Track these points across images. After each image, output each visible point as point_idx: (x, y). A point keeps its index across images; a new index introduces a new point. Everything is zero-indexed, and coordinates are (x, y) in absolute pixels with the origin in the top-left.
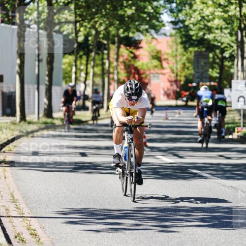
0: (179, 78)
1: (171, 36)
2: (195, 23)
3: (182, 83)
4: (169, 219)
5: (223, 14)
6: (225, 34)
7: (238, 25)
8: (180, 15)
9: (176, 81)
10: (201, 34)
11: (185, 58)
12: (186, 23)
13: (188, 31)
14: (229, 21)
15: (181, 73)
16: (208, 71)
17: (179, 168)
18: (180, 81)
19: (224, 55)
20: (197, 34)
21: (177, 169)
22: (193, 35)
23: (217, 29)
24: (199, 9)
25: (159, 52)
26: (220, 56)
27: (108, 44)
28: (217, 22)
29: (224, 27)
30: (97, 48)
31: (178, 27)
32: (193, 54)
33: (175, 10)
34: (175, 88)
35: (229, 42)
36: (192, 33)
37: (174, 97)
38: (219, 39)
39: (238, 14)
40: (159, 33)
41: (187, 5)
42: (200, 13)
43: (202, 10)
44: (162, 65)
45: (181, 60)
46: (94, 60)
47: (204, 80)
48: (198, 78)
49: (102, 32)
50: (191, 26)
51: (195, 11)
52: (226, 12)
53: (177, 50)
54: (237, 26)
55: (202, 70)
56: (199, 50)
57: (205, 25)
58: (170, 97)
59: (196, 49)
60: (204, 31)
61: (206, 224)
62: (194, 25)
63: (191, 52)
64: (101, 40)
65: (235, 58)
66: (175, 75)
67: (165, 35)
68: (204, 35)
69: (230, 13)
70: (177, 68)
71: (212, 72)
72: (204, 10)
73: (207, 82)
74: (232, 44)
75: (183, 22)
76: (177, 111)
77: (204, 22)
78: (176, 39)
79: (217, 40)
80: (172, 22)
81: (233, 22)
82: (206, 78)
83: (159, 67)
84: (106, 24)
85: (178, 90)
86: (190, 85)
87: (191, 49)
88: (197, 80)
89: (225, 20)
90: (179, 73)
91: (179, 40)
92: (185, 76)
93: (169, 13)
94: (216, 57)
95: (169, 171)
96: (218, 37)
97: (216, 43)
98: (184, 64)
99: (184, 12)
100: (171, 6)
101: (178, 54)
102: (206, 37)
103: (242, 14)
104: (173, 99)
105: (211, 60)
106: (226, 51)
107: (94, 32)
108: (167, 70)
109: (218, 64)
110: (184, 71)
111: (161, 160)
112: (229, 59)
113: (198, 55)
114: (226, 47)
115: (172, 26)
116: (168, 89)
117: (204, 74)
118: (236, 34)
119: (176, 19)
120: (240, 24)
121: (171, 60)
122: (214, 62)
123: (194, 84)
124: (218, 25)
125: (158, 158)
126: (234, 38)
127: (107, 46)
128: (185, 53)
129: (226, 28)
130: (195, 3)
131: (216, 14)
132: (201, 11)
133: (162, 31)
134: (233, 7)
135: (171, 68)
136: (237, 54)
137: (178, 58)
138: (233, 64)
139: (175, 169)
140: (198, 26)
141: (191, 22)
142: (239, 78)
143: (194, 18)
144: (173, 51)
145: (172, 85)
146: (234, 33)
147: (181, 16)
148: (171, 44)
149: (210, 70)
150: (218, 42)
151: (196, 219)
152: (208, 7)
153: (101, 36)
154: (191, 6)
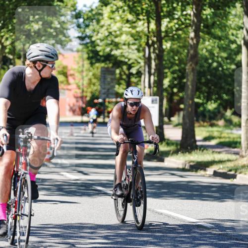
0: (85, 94)
1: (78, 51)
2: (102, 38)
3: (88, 99)
4: (73, 237)
5: (131, 29)
6: (133, 50)
7: (146, 41)
8: (87, 30)
9: (82, 97)
10: (108, 49)
11: (91, 74)
12: (93, 39)
13: (95, 47)
14: (136, 37)
15: (87, 89)
16: (115, 87)
17: (83, 185)
18: (86, 97)
19: (131, 71)
20: (104, 50)
21: (82, 186)
22: (100, 51)
23: (124, 44)
24: (106, 24)
25: (65, 68)
26: (127, 72)
27: (14, 59)
28: (124, 38)
29: (131, 42)
30: (2, 62)
31: (84, 42)
32: (99, 70)
33: (83, 26)
34: (81, 104)
35: (136, 58)
36: (98, 48)
37: (80, 113)
38: (126, 55)
39: (146, 29)
40: (66, 48)
41: (94, 21)
42: (107, 29)
43: (110, 25)
44: (67, 81)
45: (87, 75)
47: (110, 96)
48: (104, 94)
49: (8, 47)
50: (98, 41)
51: (102, 27)
52: (134, 28)
53: (83, 66)
54: (144, 42)
55: (109, 87)
56: (106, 66)
57: (112, 41)
58: (76, 113)
59: (103, 65)
60: (111, 46)
61: (110, 241)
62: (101, 40)
63: (97, 68)
64: (7, 55)
65: (142, 74)
66: (81, 91)
67: (72, 50)
68: (111, 50)
69: (138, 29)
70: (83, 85)
71: (118, 88)
72: (112, 25)
73: (113, 98)
74: (140, 60)
75: (90, 37)
76: (83, 127)
77: (111, 38)
78: (82, 55)
79: (124, 56)
80: (79, 38)
81: (141, 37)
82: (112, 94)
83: (65, 82)
84: (12, 39)
85: (84, 106)
86: (96, 101)
87: (97, 65)
88: (104, 96)
89: (132, 36)
90: (85, 89)
91: (86, 56)
92: (91, 92)
93: (76, 28)
94: (122, 73)
95: (73, 188)
96: (125, 53)
97: (123, 59)
98: (90, 80)
99: (91, 27)
100: (78, 21)
101: (84, 69)
102: (113, 53)
103: (150, 30)
104: (78, 115)
105: (118, 76)
106: (133, 67)
108: (73, 86)
109: (124, 80)
110: (90, 87)
111: (66, 177)
112: (136, 76)
113: (105, 71)
114: (133, 63)
115: (78, 41)
116: (74, 105)
117: (111, 91)
118: (144, 50)
119: (82, 34)
120: (148, 40)
121: (78, 75)
122: (121, 78)
123: (100, 100)
124: (126, 41)
125: (62, 175)
126: (141, 54)
127: (12, 61)
128: (91, 69)
129: (134, 44)
130: (103, 19)
131: (124, 29)
132: (109, 27)
133: (68, 46)
134: (140, 23)
135: (77, 84)
136: (145, 70)
137: (85, 74)
138: (140, 81)
139: (79, 186)
140: (105, 42)
141: (98, 37)
142: (146, 94)
143: (102, 33)
144: (79, 67)
145: (77, 101)
146: (141, 49)
147: (88, 32)
148: (77, 59)
149: (117, 86)
150: (126, 58)
151: (99, 236)
152: (116, 22)
153: (7, 51)
154: (98, 21)
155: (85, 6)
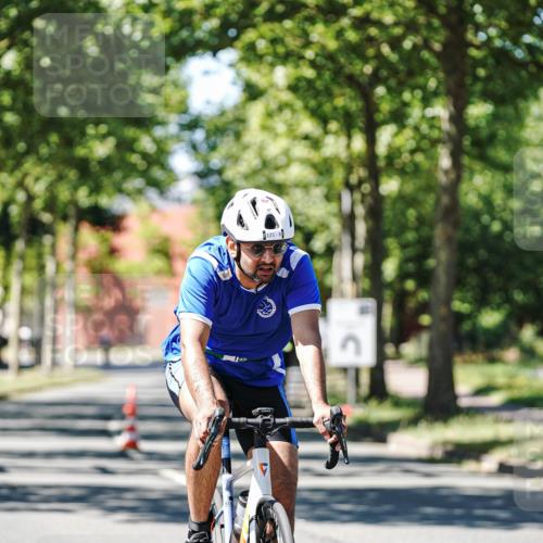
1: (194, 202)
2: (247, 173)
12: (227, 176)
23: (297, 186)
25: (166, 240)
29: (312, 181)
41: (229, 133)
46: (22, 257)
51: (246, 147)
65: (334, 251)
69: (325, 152)
75: (220, 172)
89: (314, 166)
107: (21, 196)
115: (196, 180)
118: (339, 198)
134: (330, 139)
141: (240, 170)
142: (346, 295)
152: (276, 137)
154: (238, 136)
155: (208, 102)
